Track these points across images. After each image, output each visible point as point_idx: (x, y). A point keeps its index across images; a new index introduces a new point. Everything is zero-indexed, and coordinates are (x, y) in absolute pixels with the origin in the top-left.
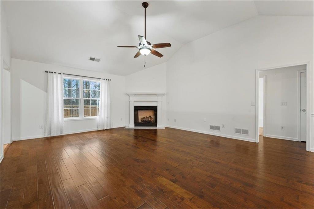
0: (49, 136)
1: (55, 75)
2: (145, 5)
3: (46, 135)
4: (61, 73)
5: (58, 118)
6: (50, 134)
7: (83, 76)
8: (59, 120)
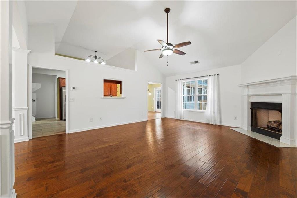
2: (167, 11)
4: (181, 79)
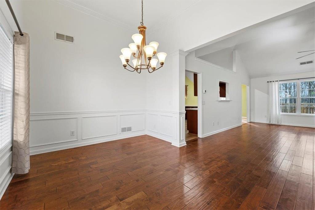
0: (270, 123)
1: (273, 83)
3: (268, 123)
4: (278, 81)
5: (276, 112)
6: (270, 122)
7: (298, 79)
8: (277, 114)
